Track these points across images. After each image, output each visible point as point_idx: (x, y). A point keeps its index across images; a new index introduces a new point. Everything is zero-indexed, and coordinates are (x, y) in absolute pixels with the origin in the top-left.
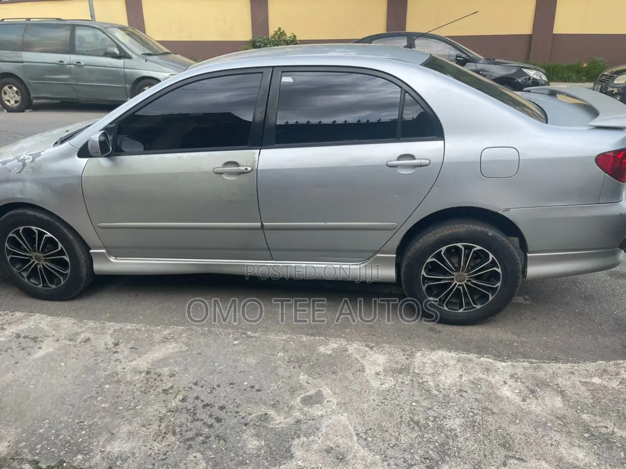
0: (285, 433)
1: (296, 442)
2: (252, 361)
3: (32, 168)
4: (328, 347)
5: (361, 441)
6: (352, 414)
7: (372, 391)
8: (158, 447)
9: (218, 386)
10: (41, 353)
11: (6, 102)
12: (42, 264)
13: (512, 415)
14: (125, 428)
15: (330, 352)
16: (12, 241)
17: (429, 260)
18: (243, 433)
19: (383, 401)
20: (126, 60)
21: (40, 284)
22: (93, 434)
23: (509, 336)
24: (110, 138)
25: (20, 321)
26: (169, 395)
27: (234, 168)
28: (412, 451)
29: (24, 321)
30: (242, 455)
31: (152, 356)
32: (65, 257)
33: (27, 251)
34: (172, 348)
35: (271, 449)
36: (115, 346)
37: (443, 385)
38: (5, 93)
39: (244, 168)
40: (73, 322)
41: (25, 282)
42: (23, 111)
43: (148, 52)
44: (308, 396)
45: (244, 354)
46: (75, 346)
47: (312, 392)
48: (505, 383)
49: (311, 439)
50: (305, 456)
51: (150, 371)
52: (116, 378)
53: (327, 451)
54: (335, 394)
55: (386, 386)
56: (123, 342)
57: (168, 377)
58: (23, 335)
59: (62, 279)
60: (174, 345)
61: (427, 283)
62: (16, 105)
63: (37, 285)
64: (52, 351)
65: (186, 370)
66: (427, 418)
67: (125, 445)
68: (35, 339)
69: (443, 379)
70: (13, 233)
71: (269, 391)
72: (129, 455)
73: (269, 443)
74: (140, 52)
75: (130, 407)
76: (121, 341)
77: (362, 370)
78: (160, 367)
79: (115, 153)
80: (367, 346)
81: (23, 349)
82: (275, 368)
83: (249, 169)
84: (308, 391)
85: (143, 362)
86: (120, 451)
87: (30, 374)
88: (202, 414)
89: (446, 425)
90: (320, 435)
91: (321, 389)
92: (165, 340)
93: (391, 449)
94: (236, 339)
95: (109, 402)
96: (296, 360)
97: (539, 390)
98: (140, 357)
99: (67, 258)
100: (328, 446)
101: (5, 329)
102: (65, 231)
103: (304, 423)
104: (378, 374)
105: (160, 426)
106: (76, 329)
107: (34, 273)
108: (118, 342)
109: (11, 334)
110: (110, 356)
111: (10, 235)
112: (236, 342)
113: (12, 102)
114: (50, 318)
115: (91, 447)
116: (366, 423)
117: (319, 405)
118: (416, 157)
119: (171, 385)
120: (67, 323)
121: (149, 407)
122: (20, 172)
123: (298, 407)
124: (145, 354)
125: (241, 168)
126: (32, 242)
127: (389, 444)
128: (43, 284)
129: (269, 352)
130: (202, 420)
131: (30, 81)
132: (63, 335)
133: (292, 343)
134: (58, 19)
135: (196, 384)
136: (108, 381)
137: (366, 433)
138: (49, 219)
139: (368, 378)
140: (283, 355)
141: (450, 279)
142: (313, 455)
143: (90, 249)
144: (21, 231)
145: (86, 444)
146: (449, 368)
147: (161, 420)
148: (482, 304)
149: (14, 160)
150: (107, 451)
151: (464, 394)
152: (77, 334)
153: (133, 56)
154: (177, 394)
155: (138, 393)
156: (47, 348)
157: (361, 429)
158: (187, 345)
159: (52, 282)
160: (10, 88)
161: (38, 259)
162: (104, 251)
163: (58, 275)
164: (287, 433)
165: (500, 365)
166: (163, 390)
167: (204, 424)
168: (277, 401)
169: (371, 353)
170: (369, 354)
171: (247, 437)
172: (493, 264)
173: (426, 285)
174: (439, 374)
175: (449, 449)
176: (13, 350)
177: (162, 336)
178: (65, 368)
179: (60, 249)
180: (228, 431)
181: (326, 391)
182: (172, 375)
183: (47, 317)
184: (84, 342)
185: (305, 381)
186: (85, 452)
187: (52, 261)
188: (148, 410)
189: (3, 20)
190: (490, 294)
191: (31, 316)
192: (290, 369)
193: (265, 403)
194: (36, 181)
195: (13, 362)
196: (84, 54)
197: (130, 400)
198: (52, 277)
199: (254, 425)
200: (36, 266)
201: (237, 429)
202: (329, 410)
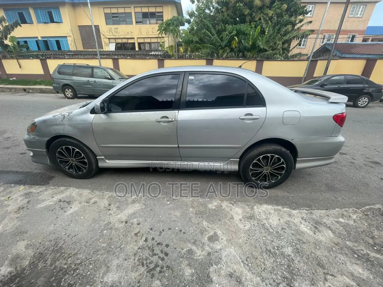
0: (204, 262)
1: (211, 269)
2: (178, 214)
3: (68, 119)
4: (213, 205)
5: (246, 266)
6: (236, 247)
7: (241, 231)
8: (134, 276)
9: (163, 230)
10: (71, 211)
11: (67, 95)
12: (75, 163)
13: (313, 243)
14: (115, 262)
15: (214, 208)
16: (60, 153)
17: (254, 162)
18: (181, 263)
19: (249, 237)
20: (113, 80)
21: (74, 172)
22: (96, 267)
23: (286, 194)
24: (106, 104)
25: (62, 192)
26: (138, 237)
27: (166, 119)
28: (275, 272)
29: (64, 192)
30: (184, 282)
31: (128, 212)
32: (85, 160)
33: (67, 157)
34: (137, 207)
35: (199, 275)
36: (109, 206)
37: (273, 225)
38: (66, 92)
39: (171, 119)
40: (89, 192)
41: (67, 171)
42: (74, 99)
43: (121, 78)
44: (211, 236)
45: (173, 209)
46: (89, 206)
47: (212, 233)
48: (301, 223)
49: (219, 266)
50: (219, 280)
51: (127, 222)
52: (110, 226)
53: (230, 276)
54: (223, 233)
55: (247, 228)
56: (113, 203)
57: (137, 225)
58: (63, 200)
59: (84, 169)
60: (138, 205)
61: (252, 171)
62: (71, 96)
63: (73, 172)
64: (77, 210)
65: (145, 220)
66: (274, 248)
67: (115, 275)
68: (69, 203)
69: (272, 221)
70: (60, 149)
71: (190, 233)
72: (117, 284)
73: (197, 271)
74: (118, 78)
75: (118, 246)
76: (112, 203)
77: (232, 218)
78: (132, 219)
79: (108, 112)
80: (231, 203)
81: (62, 209)
82: (190, 218)
83: (173, 120)
84: (210, 233)
85: (123, 216)
86: (112, 281)
87: (64, 225)
88: (157, 250)
89: (285, 252)
90: (223, 263)
91: (216, 231)
92: (134, 202)
93: (263, 272)
94: (168, 201)
95: (106, 243)
96: (199, 213)
97: (318, 226)
98: (121, 212)
99: (86, 160)
100: (229, 272)
101: (54, 197)
102: (85, 148)
103: (213, 255)
104: (241, 220)
105: (134, 259)
106: (90, 196)
107: (71, 167)
108: (111, 203)
109: (56, 200)
110: (107, 212)
111: (59, 150)
112: (168, 203)
113: (69, 95)
114: (77, 190)
115: (95, 279)
116: (245, 253)
117: (217, 242)
118: (253, 115)
119: (138, 230)
120: (86, 192)
121: (128, 245)
122: (62, 120)
123: (207, 243)
124: (124, 210)
125: (170, 119)
126: (70, 154)
127: (261, 268)
128: (76, 172)
129: (186, 209)
130: (157, 254)
131: (76, 88)
132: (84, 200)
133: (195, 203)
134: (87, 65)
135: (151, 229)
136: (106, 228)
137: (247, 260)
138: (77, 143)
139: (237, 223)
140: (192, 210)
141: (262, 170)
142: (223, 279)
143: (96, 156)
144: (64, 148)
145: (92, 277)
146: (272, 215)
147: (135, 255)
148: (275, 180)
149: (59, 115)
150: (105, 281)
151: (285, 231)
152: (90, 199)
153: (116, 79)
154: (142, 237)
155: (122, 236)
156: (75, 208)
157: (244, 258)
158: (145, 205)
159: (80, 171)
160: (68, 90)
161: (73, 161)
162: (103, 157)
163: (82, 168)
164: (205, 262)
165: (294, 212)
166: (135, 234)
167: (159, 257)
168: (196, 240)
169: (234, 207)
170: (233, 208)
171: (184, 266)
172: (283, 163)
173: (252, 173)
174: (269, 218)
175: (293, 270)
176: (56, 210)
177: (132, 200)
178: (83, 220)
179: (82, 156)
180: (173, 263)
181: (219, 232)
182: (139, 224)
183: (76, 190)
184: (94, 204)
185: (207, 226)
186: (91, 283)
187: (80, 162)
188: (128, 248)
189: (64, 64)
190: (279, 176)
191: (68, 189)
192: (197, 218)
193: (189, 241)
194: (70, 125)
195: (55, 217)
196: (97, 78)
197: (117, 241)
198: (79, 169)
199: (186, 257)
200: (72, 163)
201: (178, 261)
202: (223, 245)
